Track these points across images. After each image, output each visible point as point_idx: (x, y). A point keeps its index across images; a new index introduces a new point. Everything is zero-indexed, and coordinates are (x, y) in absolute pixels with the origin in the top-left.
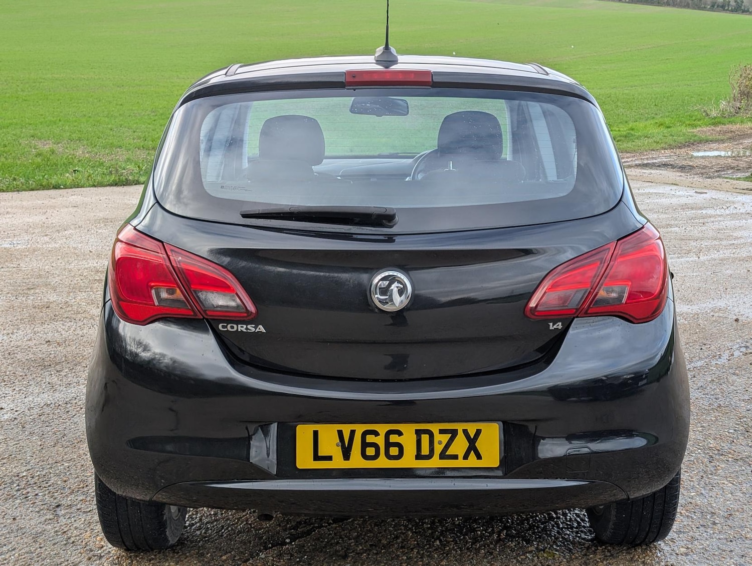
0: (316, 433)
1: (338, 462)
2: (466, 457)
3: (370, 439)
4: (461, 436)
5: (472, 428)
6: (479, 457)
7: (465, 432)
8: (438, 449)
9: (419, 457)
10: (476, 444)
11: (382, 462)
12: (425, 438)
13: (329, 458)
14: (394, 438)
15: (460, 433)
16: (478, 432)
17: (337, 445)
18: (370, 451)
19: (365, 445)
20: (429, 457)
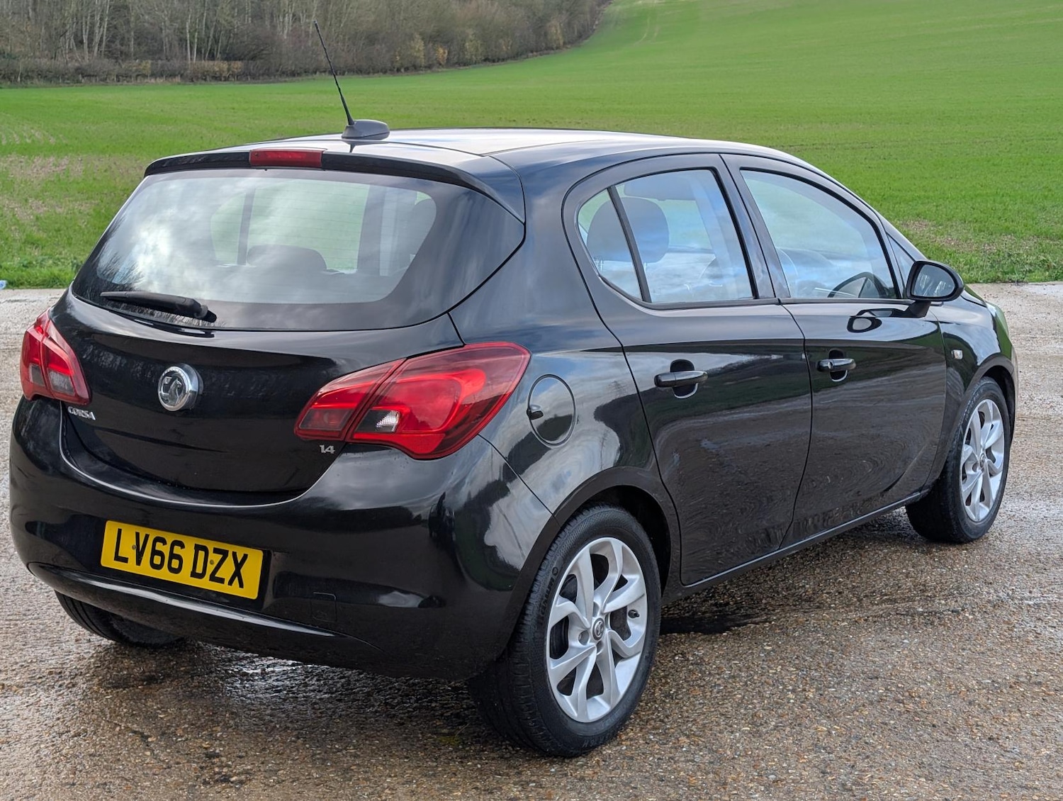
0: (120, 531)
1: (131, 567)
2: (230, 583)
3: (159, 546)
4: (230, 558)
5: (241, 551)
6: (241, 585)
7: (234, 554)
8: (210, 568)
9: (194, 574)
10: (241, 571)
11: (164, 574)
12: (201, 554)
13: (125, 560)
14: (177, 550)
15: (230, 555)
16: (245, 557)
17: (133, 548)
18: (157, 560)
19: (155, 552)
20: (201, 576)
